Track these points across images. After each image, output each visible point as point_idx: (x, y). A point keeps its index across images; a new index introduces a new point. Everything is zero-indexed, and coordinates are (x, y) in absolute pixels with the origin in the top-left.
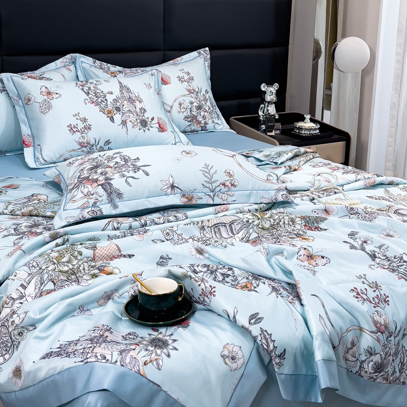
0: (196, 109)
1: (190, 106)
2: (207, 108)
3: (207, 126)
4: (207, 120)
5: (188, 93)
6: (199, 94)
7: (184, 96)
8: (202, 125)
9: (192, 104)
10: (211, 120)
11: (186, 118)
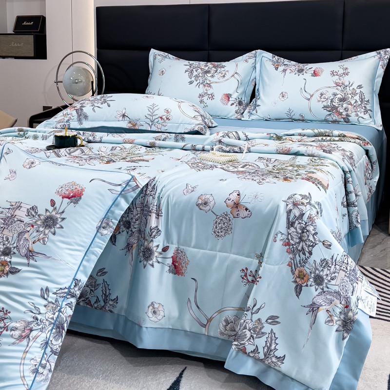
0: (338, 100)
1: (332, 97)
2: (353, 102)
3: (350, 118)
4: (349, 112)
5: (335, 85)
6: (348, 87)
7: (330, 87)
8: (343, 117)
9: (335, 95)
10: (355, 113)
11: (325, 107)
